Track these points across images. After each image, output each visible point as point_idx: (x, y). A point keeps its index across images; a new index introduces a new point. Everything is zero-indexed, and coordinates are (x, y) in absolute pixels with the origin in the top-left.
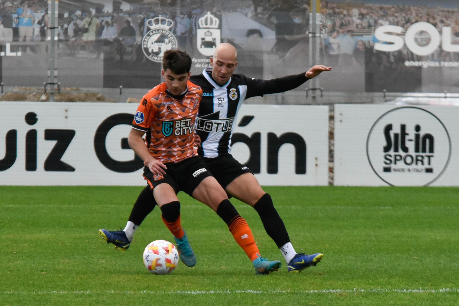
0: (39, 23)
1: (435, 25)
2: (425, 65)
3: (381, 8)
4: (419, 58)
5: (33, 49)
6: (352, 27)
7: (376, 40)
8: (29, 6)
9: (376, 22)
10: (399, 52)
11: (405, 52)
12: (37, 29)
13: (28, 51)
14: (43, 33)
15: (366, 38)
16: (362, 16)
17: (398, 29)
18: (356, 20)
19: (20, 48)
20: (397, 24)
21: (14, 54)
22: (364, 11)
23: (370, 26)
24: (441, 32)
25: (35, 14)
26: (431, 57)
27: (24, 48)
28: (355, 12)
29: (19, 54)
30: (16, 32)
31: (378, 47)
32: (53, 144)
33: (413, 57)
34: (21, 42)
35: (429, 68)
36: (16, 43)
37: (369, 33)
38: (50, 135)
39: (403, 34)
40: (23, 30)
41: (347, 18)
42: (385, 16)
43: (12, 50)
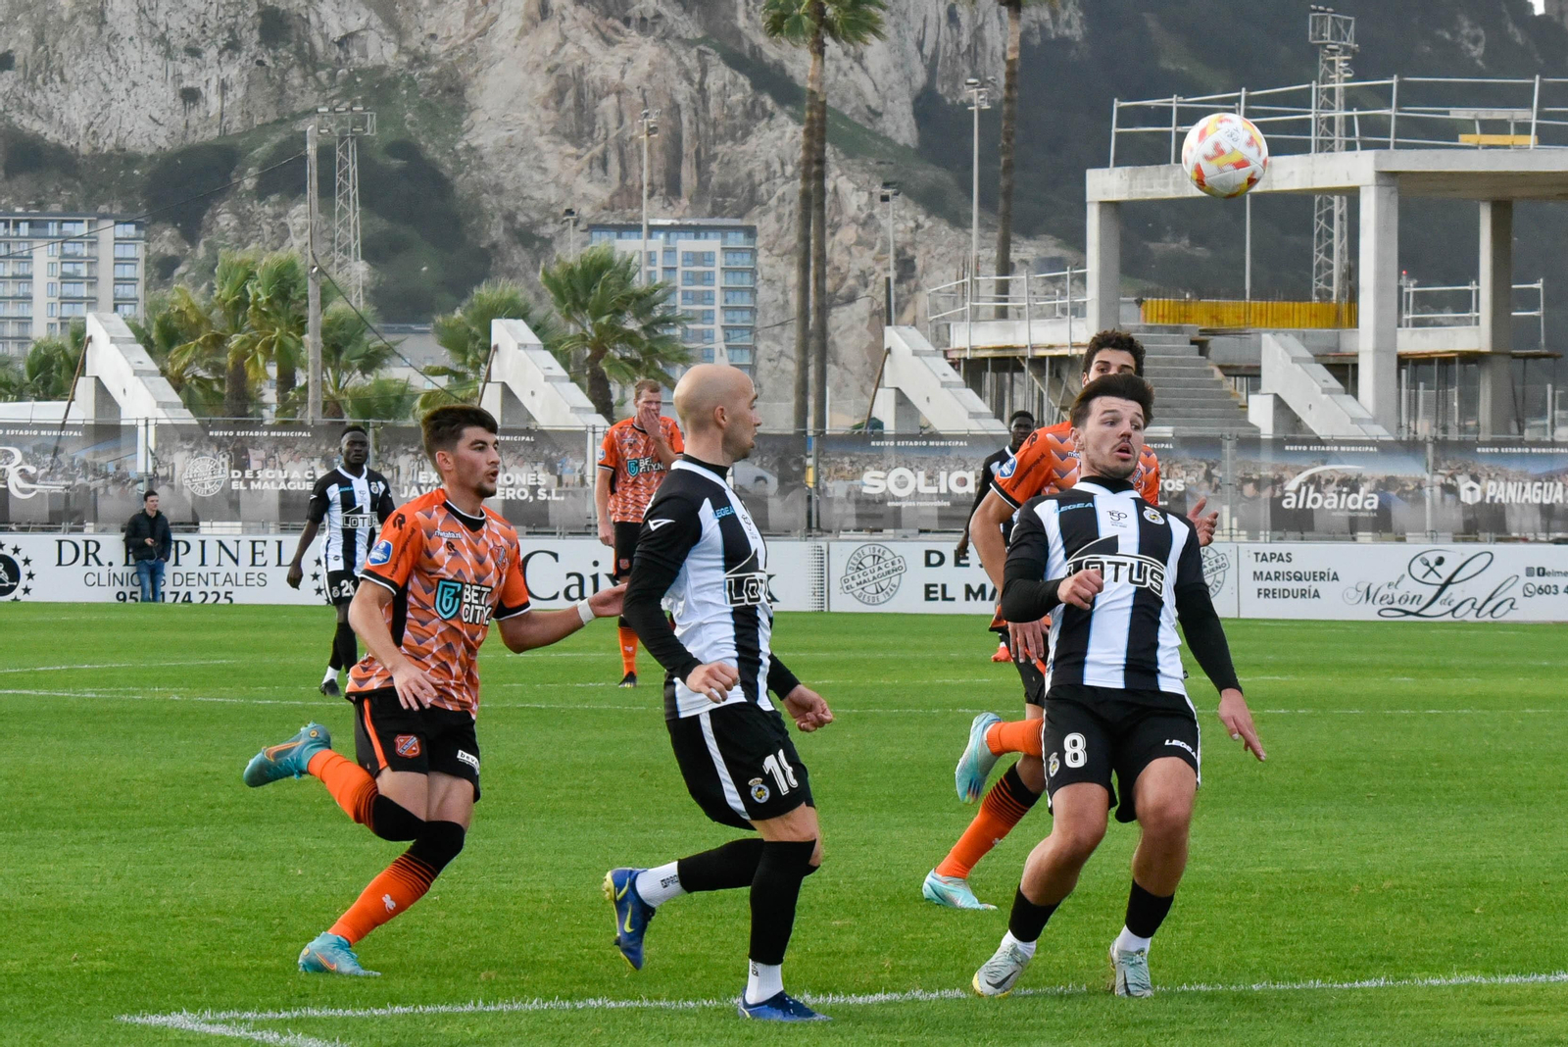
0: (580, 471)
1: (912, 470)
2: (904, 505)
3: (868, 456)
4: (899, 499)
6: (845, 473)
7: (864, 484)
9: (863, 468)
10: (883, 494)
11: (887, 494)
13: (570, 496)
15: (856, 482)
16: (852, 463)
17: (881, 474)
18: (847, 466)
20: (881, 469)
21: (558, 499)
22: (855, 459)
23: (858, 471)
24: (916, 476)
26: (909, 498)
27: (566, 493)
28: (846, 459)
29: (562, 498)
30: (560, 478)
31: (866, 490)
33: (895, 498)
35: (907, 507)
37: (859, 479)
39: (885, 478)
40: (566, 478)
41: (840, 466)
42: (870, 463)
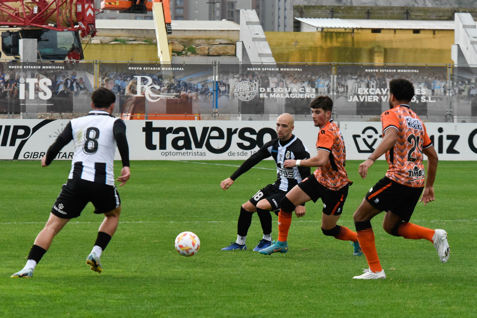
5: (441, 99)
8: (439, 80)
12: (442, 90)
14: (445, 92)
19: (435, 99)
25: (442, 83)
32: (450, 141)
34: (435, 96)
36: (433, 96)
38: (449, 137)
43: (432, 99)
